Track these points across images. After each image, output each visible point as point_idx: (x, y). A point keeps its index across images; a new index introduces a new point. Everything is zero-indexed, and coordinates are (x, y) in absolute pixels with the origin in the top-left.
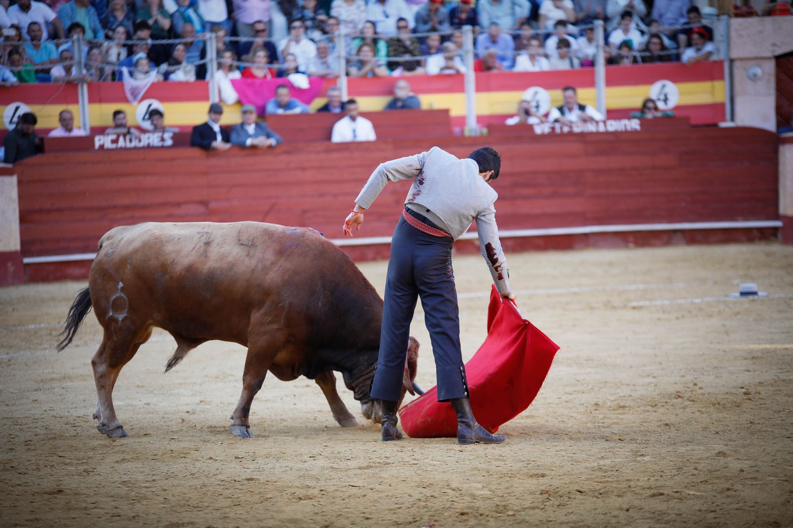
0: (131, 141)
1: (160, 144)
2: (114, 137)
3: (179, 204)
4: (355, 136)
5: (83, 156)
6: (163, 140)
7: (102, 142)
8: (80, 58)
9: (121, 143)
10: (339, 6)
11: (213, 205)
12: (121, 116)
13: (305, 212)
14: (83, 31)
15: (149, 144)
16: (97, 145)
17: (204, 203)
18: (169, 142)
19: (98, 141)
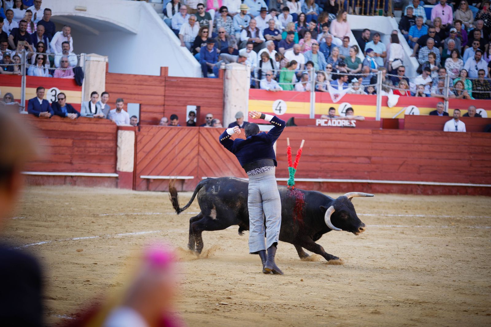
0: (334, 123)
1: (349, 125)
2: (326, 120)
3: (356, 157)
4: (457, 129)
5: (310, 129)
6: (351, 123)
7: (319, 123)
8: (313, 79)
9: (329, 124)
10: (450, 61)
11: (373, 159)
12: (333, 111)
13: (421, 166)
14: (313, 65)
15: (343, 125)
16: (317, 124)
17: (369, 158)
18: (354, 125)
19: (318, 122)
